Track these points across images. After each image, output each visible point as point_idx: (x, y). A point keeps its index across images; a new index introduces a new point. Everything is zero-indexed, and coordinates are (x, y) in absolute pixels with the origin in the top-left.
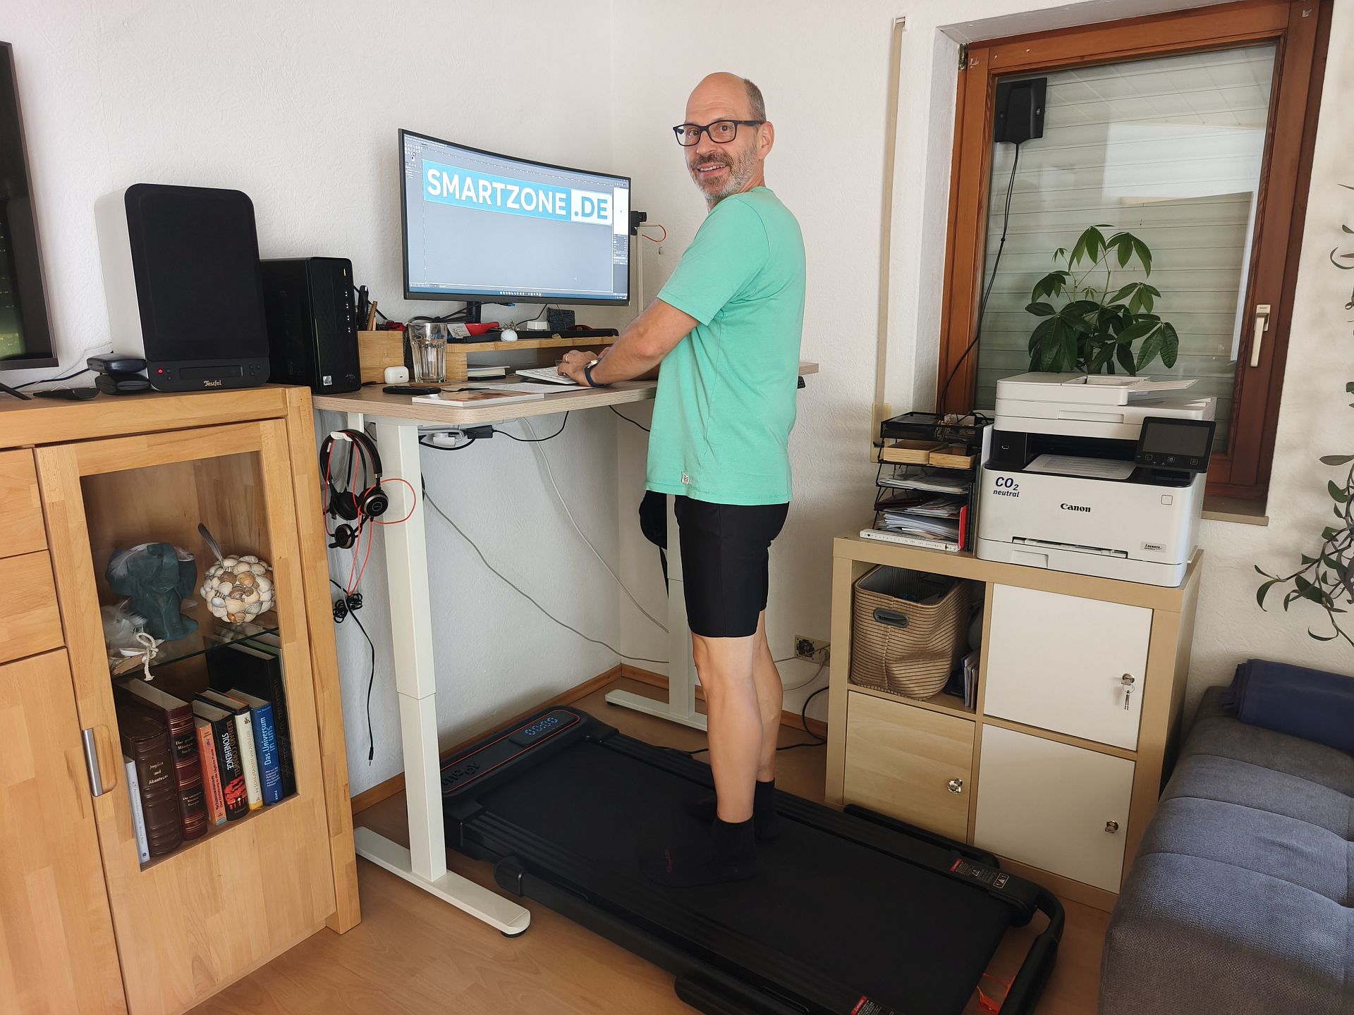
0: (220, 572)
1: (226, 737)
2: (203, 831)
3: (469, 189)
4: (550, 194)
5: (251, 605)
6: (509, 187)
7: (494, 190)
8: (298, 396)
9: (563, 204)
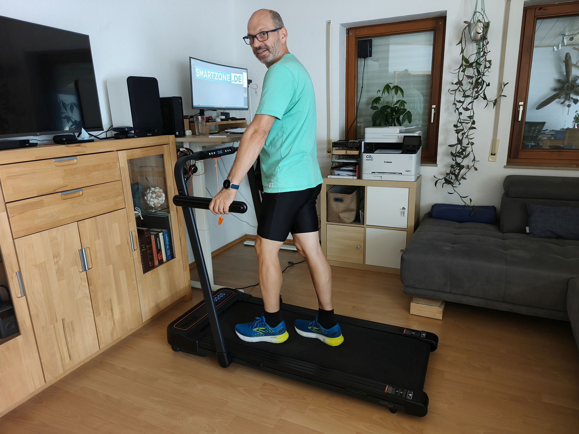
0: (151, 191)
1: (158, 239)
2: (153, 267)
3: (206, 75)
6: (215, 73)
8: (172, 137)
9: (229, 78)
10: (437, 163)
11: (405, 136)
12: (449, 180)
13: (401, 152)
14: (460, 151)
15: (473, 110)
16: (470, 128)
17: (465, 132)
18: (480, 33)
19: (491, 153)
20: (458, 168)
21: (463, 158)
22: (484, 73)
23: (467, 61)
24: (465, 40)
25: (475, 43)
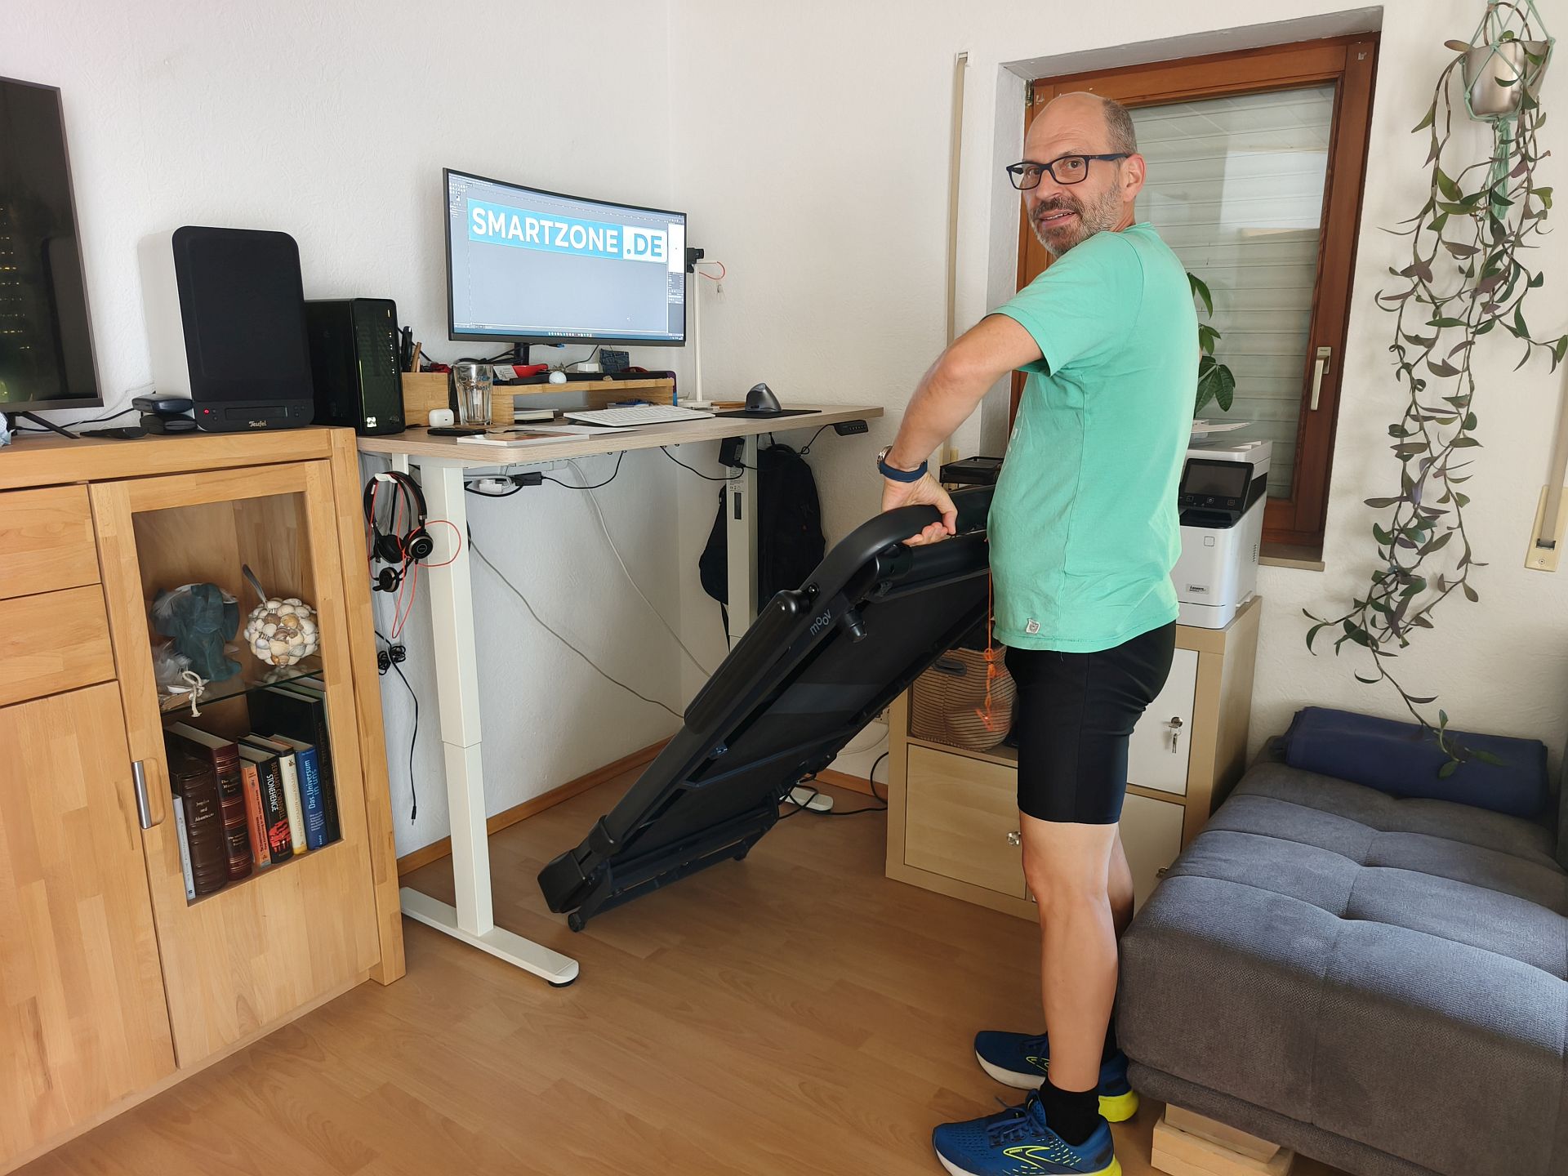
0: (264, 614)
1: (270, 778)
2: (248, 872)
3: (516, 228)
4: (601, 231)
5: (295, 647)
6: (558, 225)
7: (542, 228)
8: (342, 436)
9: (614, 242)
10: (1324, 558)
12: (1363, 628)
14: (1411, 526)
15: (1470, 375)
16: (1456, 443)
17: (1435, 455)
18: (1511, 83)
19: (1539, 540)
20: (1402, 587)
21: (1423, 552)
22: (1518, 236)
23: (1452, 189)
24: (1449, 112)
25: (1488, 121)
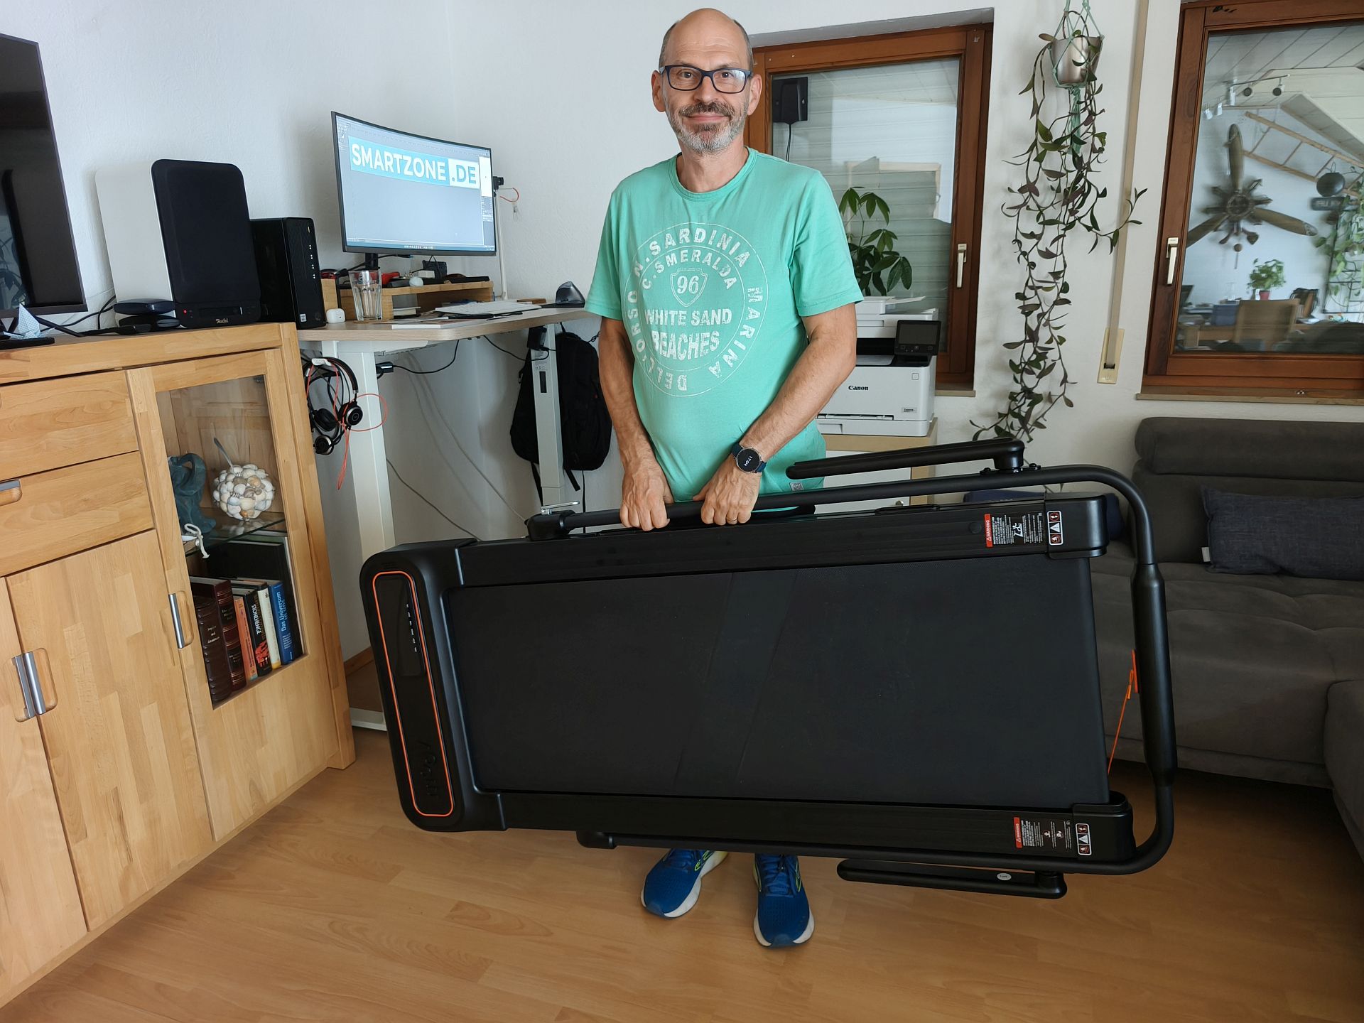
0: (232, 477)
1: (254, 608)
2: (243, 685)
3: (378, 160)
4: (434, 162)
5: (259, 502)
6: (405, 158)
7: (394, 159)
8: (288, 328)
9: (443, 171)
10: (975, 388)
11: (900, 322)
12: (1007, 430)
13: (889, 363)
14: (1033, 359)
15: (1064, 257)
16: (1056, 303)
17: (1045, 311)
18: (1082, 64)
19: (1105, 364)
20: (1028, 401)
21: (1040, 377)
22: (1089, 163)
23: (1044, 132)
24: (1044, 82)
25: (1066, 88)
